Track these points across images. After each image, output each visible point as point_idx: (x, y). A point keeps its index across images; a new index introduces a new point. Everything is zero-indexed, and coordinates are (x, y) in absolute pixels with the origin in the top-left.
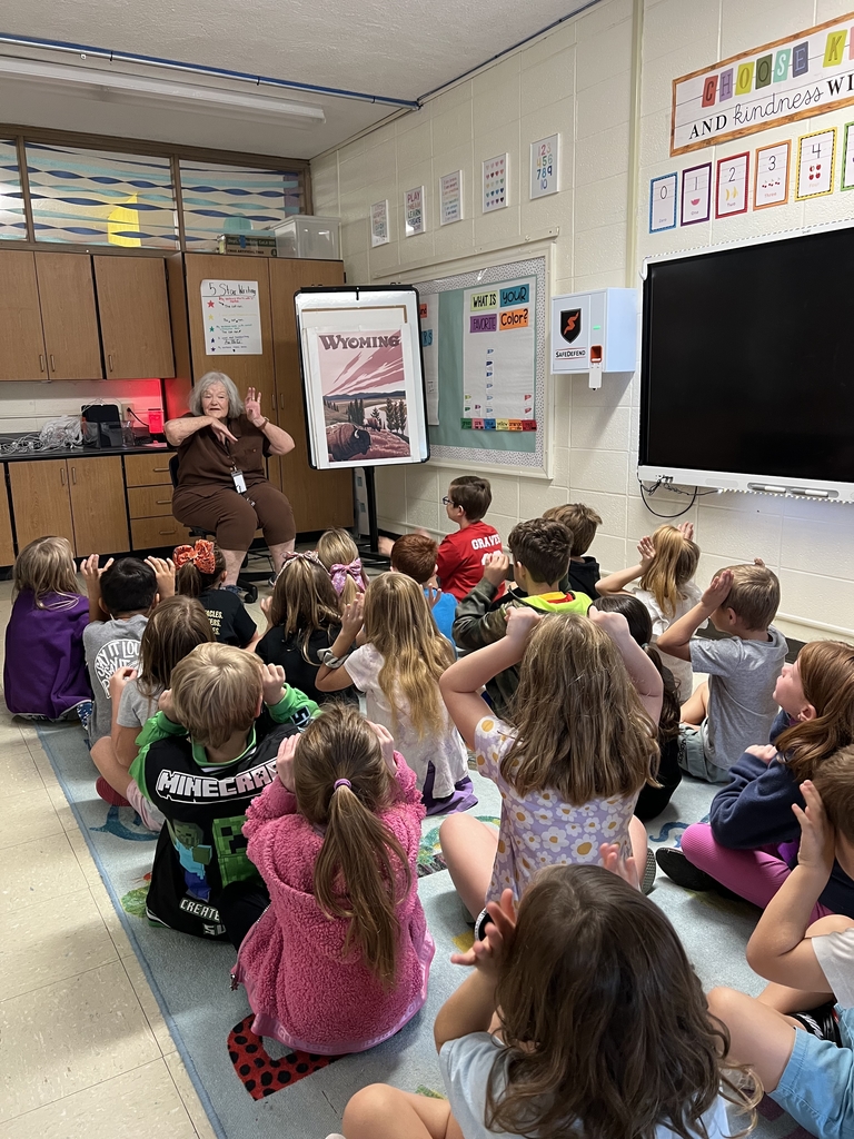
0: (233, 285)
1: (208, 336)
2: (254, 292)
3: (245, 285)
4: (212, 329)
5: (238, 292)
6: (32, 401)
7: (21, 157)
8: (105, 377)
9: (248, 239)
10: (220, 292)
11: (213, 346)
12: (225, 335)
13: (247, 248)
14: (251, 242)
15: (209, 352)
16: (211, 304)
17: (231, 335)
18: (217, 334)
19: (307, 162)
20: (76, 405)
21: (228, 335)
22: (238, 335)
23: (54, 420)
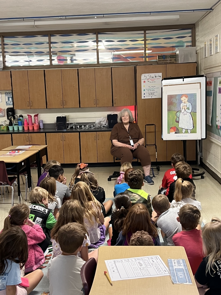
0: (153, 75)
1: (143, 92)
2: (160, 76)
3: (157, 74)
4: (144, 90)
5: (154, 77)
6: (95, 113)
7: (97, 38)
8: (113, 106)
9: (166, 56)
10: (148, 77)
11: (144, 96)
12: (149, 92)
13: (166, 59)
14: (167, 57)
15: (143, 98)
16: (144, 82)
17: (151, 92)
18: (146, 91)
19: (194, 25)
20: (106, 114)
21: (150, 92)
22: (153, 91)
23: (99, 119)
